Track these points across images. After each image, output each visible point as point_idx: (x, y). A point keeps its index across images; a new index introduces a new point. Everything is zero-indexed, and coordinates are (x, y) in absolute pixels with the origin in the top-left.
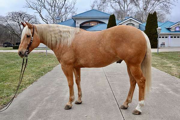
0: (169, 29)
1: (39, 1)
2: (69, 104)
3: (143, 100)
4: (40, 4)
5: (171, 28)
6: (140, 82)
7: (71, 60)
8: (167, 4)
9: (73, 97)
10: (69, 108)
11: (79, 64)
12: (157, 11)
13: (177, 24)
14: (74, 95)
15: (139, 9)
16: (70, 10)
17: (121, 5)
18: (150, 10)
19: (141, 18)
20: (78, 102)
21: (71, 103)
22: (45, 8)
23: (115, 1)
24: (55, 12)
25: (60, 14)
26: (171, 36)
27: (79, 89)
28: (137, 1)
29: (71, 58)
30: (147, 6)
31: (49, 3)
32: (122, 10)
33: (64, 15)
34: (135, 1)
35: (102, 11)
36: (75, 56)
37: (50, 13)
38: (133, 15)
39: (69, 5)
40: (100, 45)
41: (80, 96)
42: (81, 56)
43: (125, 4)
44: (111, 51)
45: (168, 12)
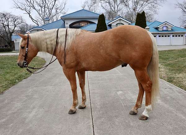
0: (157, 29)
1: (28, 1)
2: (73, 109)
3: (150, 104)
4: (29, 5)
5: (159, 28)
6: (147, 86)
7: (72, 64)
8: (155, 5)
9: (76, 102)
10: (72, 112)
11: (82, 67)
12: (145, 12)
13: (164, 24)
14: (78, 100)
15: (129, 9)
16: (60, 10)
17: (111, 6)
18: (139, 10)
19: (131, 18)
20: (82, 107)
21: (75, 108)
22: (34, 8)
23: (105, 2)
24: (45, 13)
25: (50, 14)
26: (159, 35)
27: (83, 93)
28: (126, 1)
29: (72, 61)
30: (136, 7)
31: (39, 3)
32: (113, 10)
33: (55, 15)
34: (125, 1)
35: (93, 11)
36: (76, 60)
37: (40, 14)
38: (124, 15)
39: (59, 5)
40: (101, 48)
41: (84, 100)
42: (83, 60)
43: (115, 5)
44: (114, 54)
45: (155, 12)
